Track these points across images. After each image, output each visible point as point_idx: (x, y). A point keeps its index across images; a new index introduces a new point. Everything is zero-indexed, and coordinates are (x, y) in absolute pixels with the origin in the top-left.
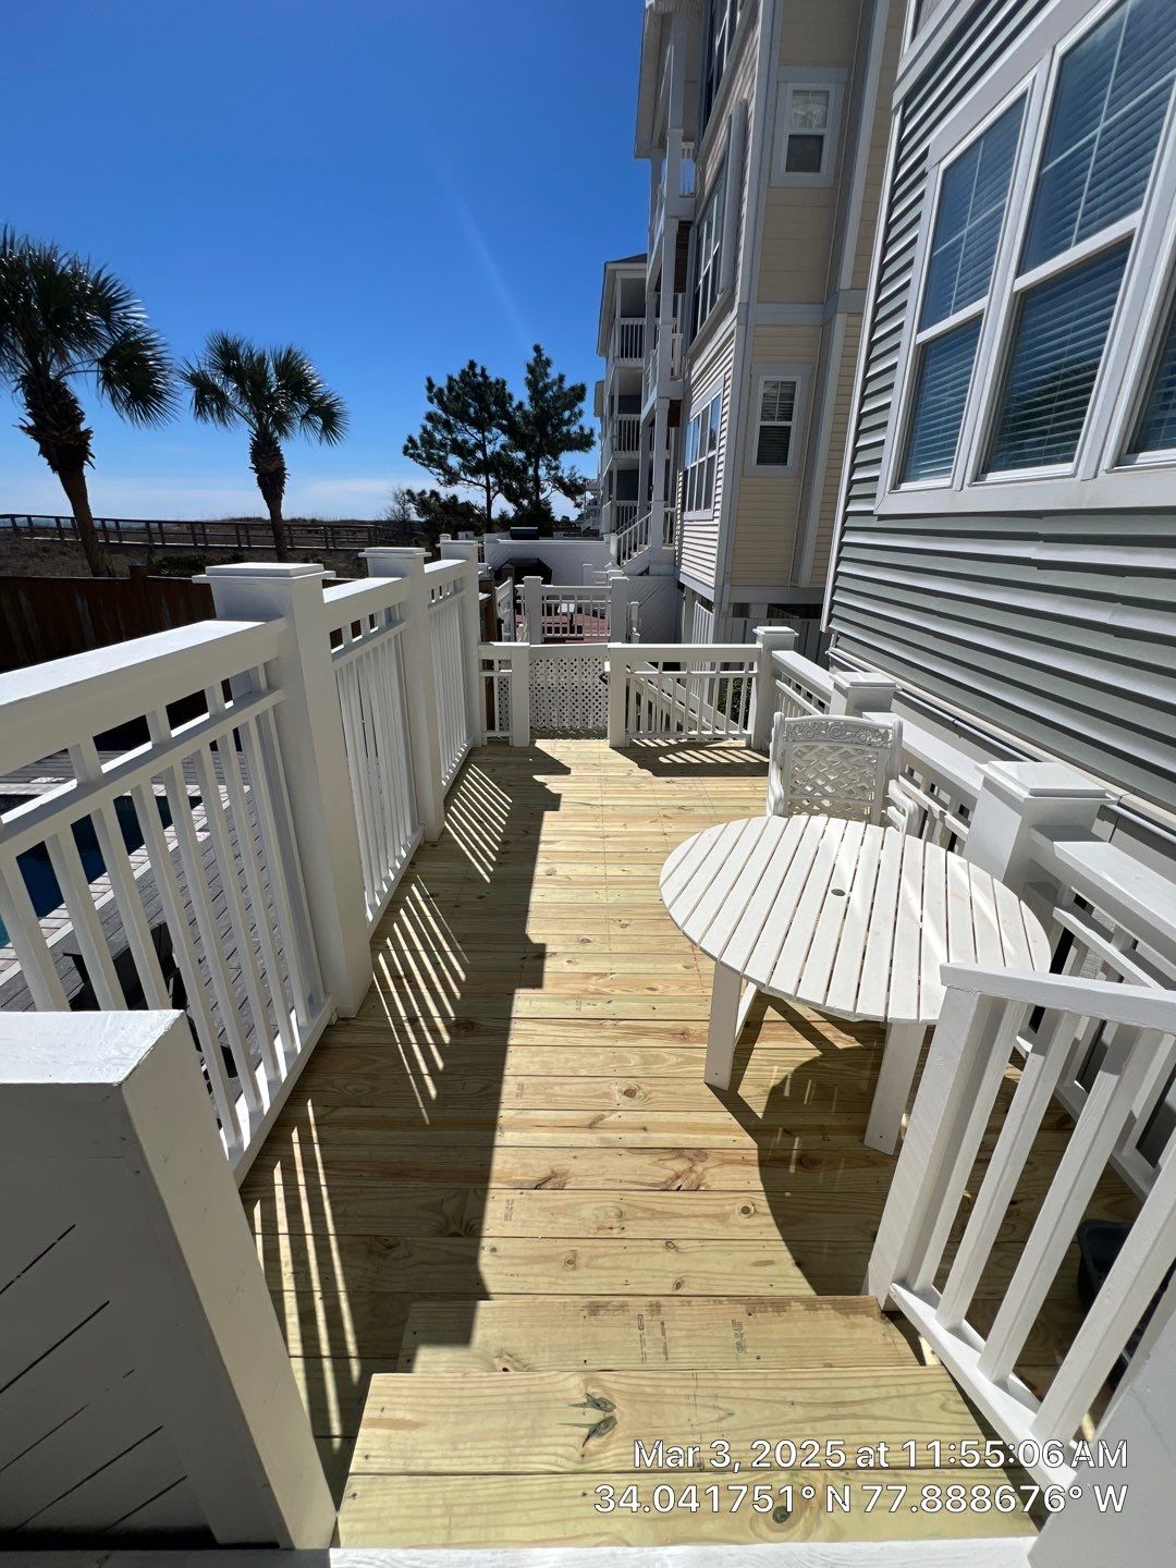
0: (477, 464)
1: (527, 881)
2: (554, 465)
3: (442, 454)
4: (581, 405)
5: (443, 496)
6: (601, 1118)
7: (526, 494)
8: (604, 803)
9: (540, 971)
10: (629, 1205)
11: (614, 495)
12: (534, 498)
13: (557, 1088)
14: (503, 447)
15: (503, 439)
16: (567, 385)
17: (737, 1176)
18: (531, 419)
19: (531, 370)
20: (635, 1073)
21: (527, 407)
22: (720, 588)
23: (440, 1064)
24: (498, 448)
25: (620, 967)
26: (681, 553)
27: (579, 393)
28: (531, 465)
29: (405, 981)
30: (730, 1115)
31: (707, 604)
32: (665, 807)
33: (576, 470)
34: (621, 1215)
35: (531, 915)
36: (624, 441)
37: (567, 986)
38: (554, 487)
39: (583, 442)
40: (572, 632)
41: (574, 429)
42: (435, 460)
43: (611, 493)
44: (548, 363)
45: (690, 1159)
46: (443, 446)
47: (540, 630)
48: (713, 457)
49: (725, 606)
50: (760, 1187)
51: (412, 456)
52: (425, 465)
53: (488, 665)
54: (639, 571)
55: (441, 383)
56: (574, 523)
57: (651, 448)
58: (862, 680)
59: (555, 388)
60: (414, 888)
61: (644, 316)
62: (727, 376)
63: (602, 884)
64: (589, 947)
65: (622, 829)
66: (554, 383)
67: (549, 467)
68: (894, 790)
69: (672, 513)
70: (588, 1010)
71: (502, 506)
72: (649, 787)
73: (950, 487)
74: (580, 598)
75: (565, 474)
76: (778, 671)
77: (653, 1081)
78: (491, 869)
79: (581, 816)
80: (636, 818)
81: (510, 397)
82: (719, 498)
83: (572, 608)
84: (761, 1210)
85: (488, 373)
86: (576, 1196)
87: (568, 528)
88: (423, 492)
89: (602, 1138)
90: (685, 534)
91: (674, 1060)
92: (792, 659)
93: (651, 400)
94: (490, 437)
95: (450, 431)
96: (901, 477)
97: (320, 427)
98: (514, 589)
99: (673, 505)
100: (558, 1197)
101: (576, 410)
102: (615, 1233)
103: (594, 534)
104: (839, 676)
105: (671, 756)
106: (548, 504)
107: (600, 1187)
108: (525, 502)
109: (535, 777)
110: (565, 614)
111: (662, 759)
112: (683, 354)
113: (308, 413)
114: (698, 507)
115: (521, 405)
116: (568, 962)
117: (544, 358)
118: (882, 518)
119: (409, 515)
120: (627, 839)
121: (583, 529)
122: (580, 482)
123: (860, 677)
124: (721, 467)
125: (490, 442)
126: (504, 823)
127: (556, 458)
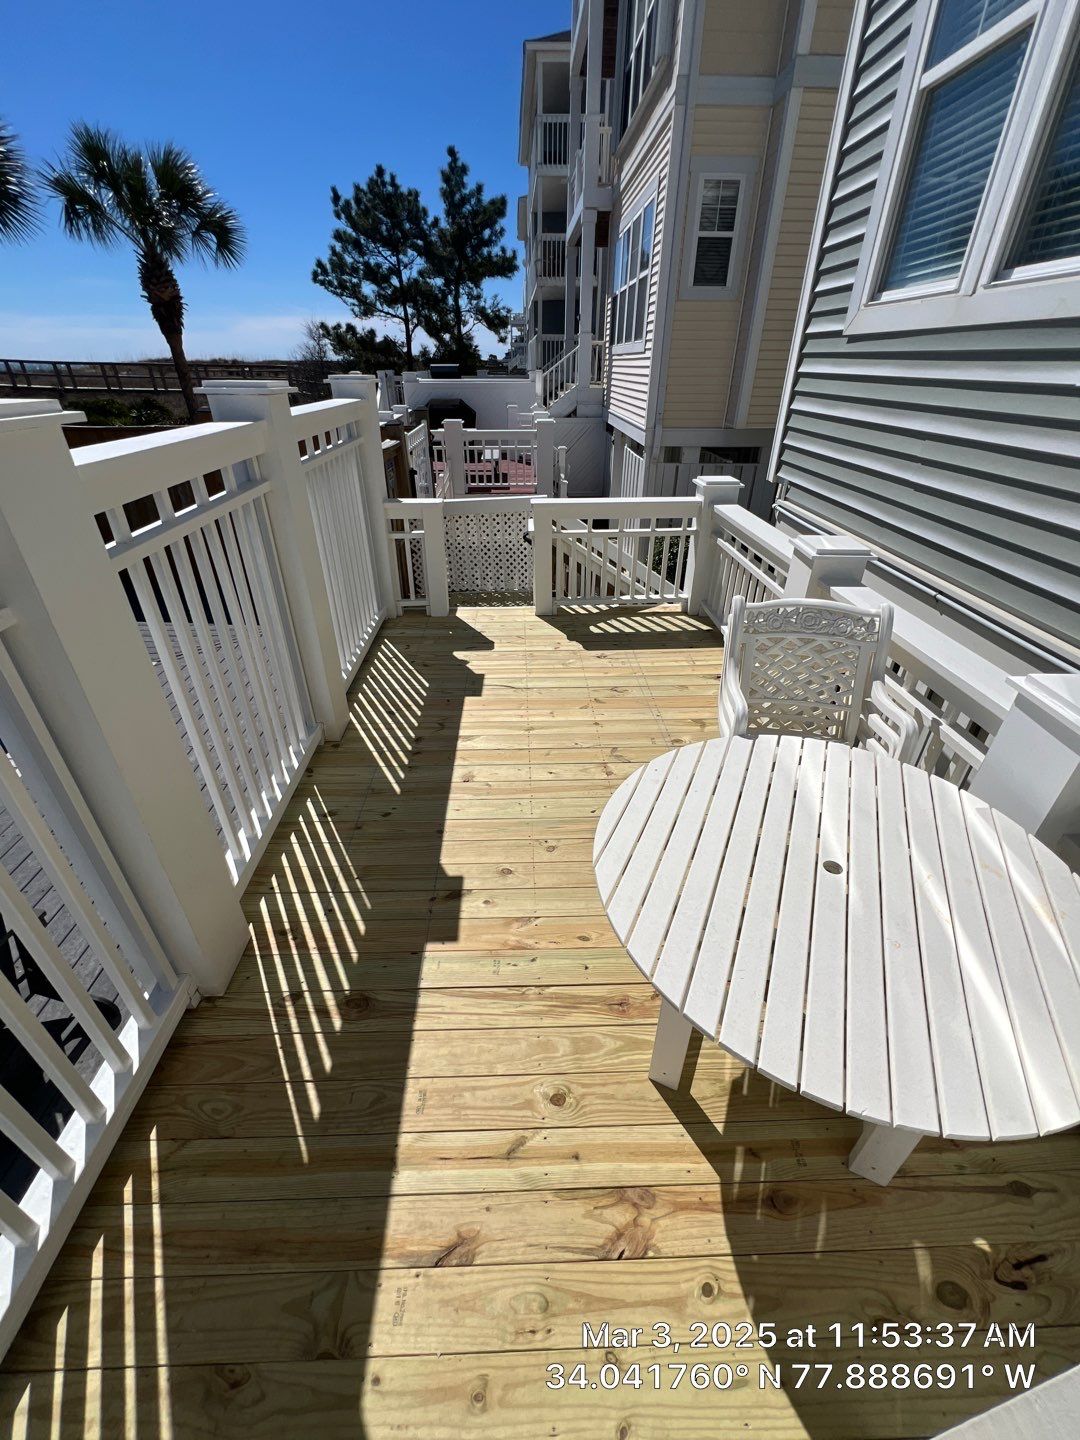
0: (393, 292)
1: (442, 790)
2: (475, 293)
3: (355, 280)
4: (502, 223)
5: (359, 330)
6: (522, 1142)
7: (447, 328)
8: (530, 685)
9: (454, 917)
10: (557, 1289)
11: (539, 329)
12: (456, 332)
13: (467, 1095)
14: (421, 273)
15: (420, 263)
16: (486, 197)
17: (694, 1231)
18: (449, 238)
19: (446, 179)
20: (564, 1067)
21: (444, 224)
22: (651, 430)
23: (328, 1063)
24: (415, 274)
25: (545, 907)
26: (609, 391)
27: (499, 207)
28: (450, 293)
29: (290, 937)
30: (681, 1129)
31: (637, 448)
32: (596, 689)
33: (499, 298)
34: (546, 1307)
35: (446, 836)
36: (549, 265)
37: (485, 937)
38: (477, 319)
39: (505, 267)
40: (497, 481)
41: (496, 250)
42: (347, 288)
43: (536, 326)
44: (464, 170)
45: (635, 1205)
46: (354, 271)
47: (463, 478)
48: (646, 277)
49: (656, 451)
50: (724, 1246)
51: (322, 283)
52: (337, 294)
53: (397, 525)
54: (567, 413)
55: (348, 194)
56: (500, 363)
57: (577, 274)
58: (828, 547)
59: (473, 201)
60: (309, 805)
61: (568, 112)
62: (662, 175)
63: (525, 791)
64: (510, 880)
65: (551, 719)
66: (471, 195)
67: (471, 297)
68: (879, 694)
69: (600, 347)
70: (508, 972)
71: (422, 341)
72: (578, 664)
73: (957, 291)
74: (505, 442)
75: (487, 303)
76: (720, 528)
77: (586, 1080)
78: (402, 775)
79: (503, 702)
80: (563, 703)
81: (425, 212)
82: (651, 327)
83: (496, 455)
84: (727, 1288)
85: (398, 181)
86: (489, 1276)
87: (495, 367)
88: (339, 326)
89: (523, 1176)
90: (614, 370)
91: (611, 1044)
92: (738, 515)
93: (578, 213)
94: (405, 260)
95: (361, 254)
96: (883, 283)
97: (214, 246)
98: (430, 434)
99: (601, 337)
100: (467, 1278)
101: (498, 227)
102: (538, 1340)
103: (521, 373)
104: (802, 540)
105: (602, 625)
106: (471, 339)
107: (519, 1258)
108: (447, 337)
109: (456, 654)
110: (488, 461)
111: (593, 629)
112: (612, 153)
113: (200, 228)
114: (628, 339)
115: (436, 221)
116: (486, 902)
117: (459, 164)
118: (853, 339)
119: (325, 353)
120: (555, 731)
121: (510, 368)
122: (503, 313)
123: (825, 543)
124: (655, 289)
125: (405, 267)
126: (419, 713)
127: (477, 286)
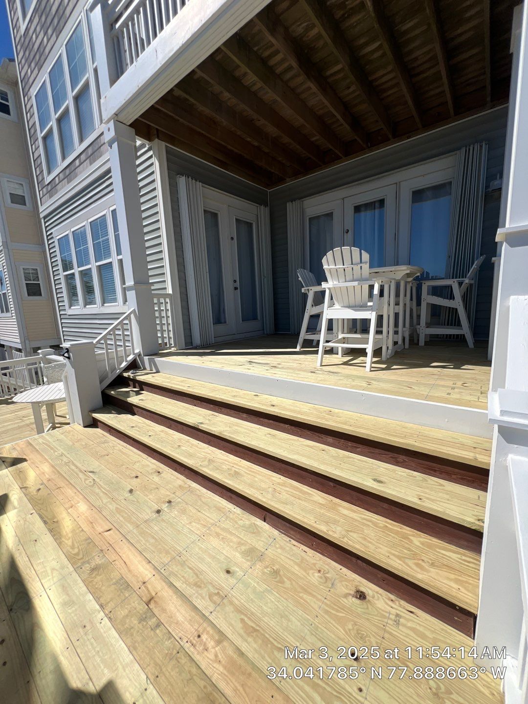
22: (23, 343)
48: (5, 293)
49: (29, 350)
62: (4, 265)
82: (13, 309)
96: (70, 306)
114: (3, 312)
118: (69, 315)
124: (11, 297)
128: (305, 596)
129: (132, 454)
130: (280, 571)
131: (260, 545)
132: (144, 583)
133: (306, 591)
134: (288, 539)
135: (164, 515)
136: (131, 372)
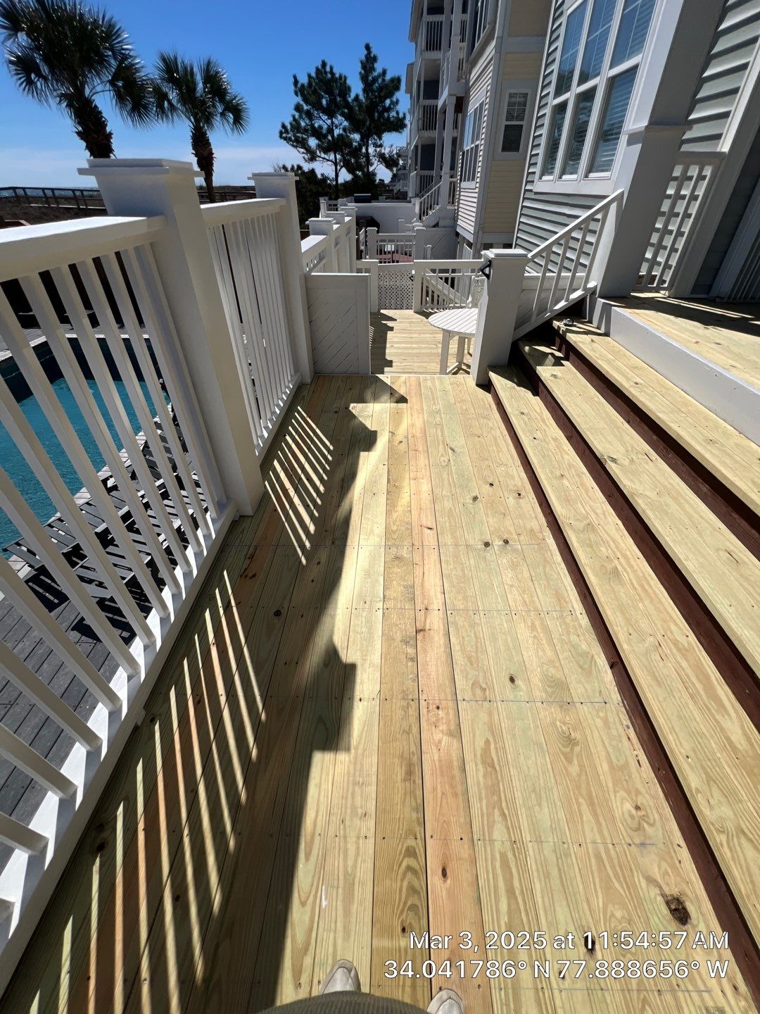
0: (328, 144)
2: (379, 143)
3: (305, 137)
4: (398, 94)
5: (306, 169)
7: (360, 168)
11: (418, 166)
12: (366, 170)
14: (345, 130)
15: (345, 124)
16: (388, 77)
18: (364, 108)
19: (364, 67)
21: (362, 97)
22: (476, 234)
24: (342, 132)
26: (458, 211)
27: (396, 83)
28: (364, 145)
31: (470, 245)
33: (393, 147)
36: (427, 122)
38: (379, 161)
39: (398, 125)
41: (393, 114)
42: (300, 142)
44: (375, 59)
46: (305, 131)
48: (478, 145)
49: (479, 246)
51: (285, 139)
52: (293, 146)
54: (432, 224)
56: (388, 186)
57: (444, 129)
59: (380, 80)
61: (443, 14)
62: (488, 89)
66: (379, 76)
67: (375, 146)
69: (454, 182)
71: (344, 176)
74: (398, 241)
75: (386, 151)
81: (349, 89)
82: (479, 175)
83: (393, 248)
85: (334, 70)
87: (385, 191)
88: (293, 167)
90: (461, 197)
93: (445, 93)
94: (336, 122)
95: (310, 119)
97: (231, 121)
99: (455, 176)
101: (394, 99)
106: (373, 172)
108: (359, 173)
109: (382, 322)
110: (389, 252)
112: (467, 60)
113: (224, 110)
114: (468, 180)
115: (357, 96)
117: (372, 55)
118: (536, 193)
122: (396, 156)
124: (481, 153)
125: (336, 128)
127: (380, 138)
128: (585, 808)
129: (505, 449)
130: (577, 744)
131: (578, 689)
132: (427, 609)
133: (591, 804)
134: (627, 722)
135: (490, 554)
136: (564, 322)
